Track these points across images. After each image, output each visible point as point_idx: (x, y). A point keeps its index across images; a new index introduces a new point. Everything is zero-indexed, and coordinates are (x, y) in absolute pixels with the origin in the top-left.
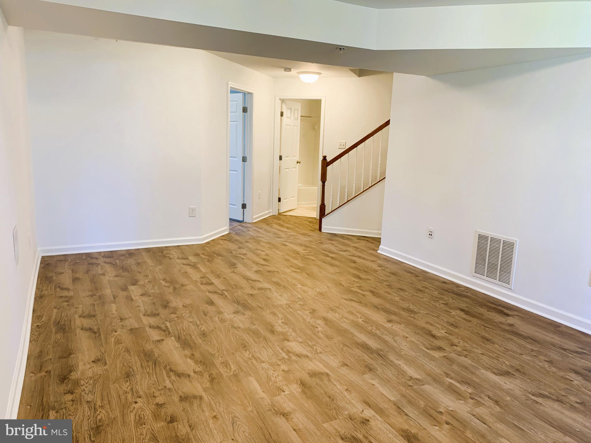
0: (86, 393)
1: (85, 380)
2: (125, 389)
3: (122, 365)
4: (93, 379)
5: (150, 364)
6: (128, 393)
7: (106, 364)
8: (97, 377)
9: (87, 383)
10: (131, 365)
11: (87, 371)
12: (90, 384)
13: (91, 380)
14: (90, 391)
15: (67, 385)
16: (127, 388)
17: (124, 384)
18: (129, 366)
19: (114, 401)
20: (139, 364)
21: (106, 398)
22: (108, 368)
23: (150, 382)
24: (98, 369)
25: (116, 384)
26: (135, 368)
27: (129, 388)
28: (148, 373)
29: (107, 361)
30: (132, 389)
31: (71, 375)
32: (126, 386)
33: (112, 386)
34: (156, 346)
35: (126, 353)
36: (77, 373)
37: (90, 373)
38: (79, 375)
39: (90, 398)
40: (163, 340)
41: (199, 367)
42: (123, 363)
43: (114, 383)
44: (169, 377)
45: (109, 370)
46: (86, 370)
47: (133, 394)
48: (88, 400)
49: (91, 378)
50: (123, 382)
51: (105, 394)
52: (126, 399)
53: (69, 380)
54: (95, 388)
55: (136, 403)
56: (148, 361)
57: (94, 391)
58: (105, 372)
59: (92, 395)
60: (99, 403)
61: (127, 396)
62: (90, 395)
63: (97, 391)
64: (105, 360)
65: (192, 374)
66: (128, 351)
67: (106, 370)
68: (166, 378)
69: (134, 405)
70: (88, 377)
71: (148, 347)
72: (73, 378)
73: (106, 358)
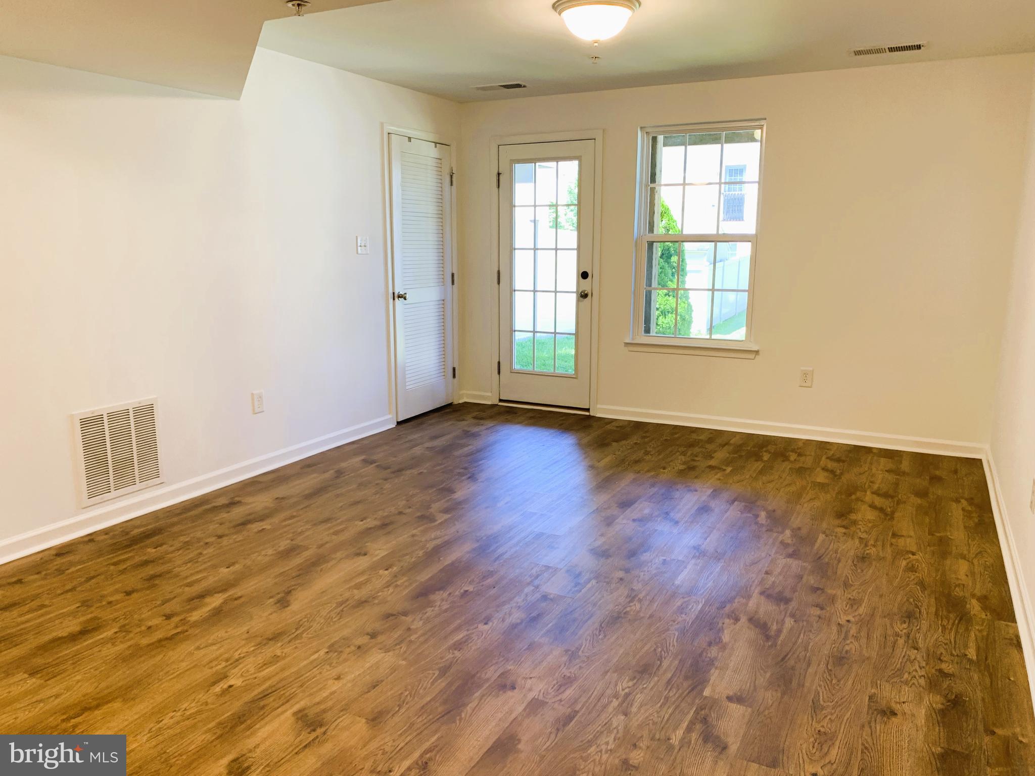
0: (918, 661)
1: (916, 683)
2: (856, 644)
3: (842, 682)
4: (902, 680)
5: (792, 662)
6: (853, 636)
7: (870, 698)
8: (895, 680)
9: (915, 677)
10: (826, 675)
11: (910, 699)
12: (909, 673)
13: (907, 679)
14: (912, 662)
15: (950, 688)
16: (851, 642)
17: (854, 650)
18: (830, 675)
19: (877, 634)
20: (811, 670)
21: (889, 644)
22: (869, 689)
23: (812, 636)
24: (888, 693)
25: (866, 655)
26: (821, 666)
27: (848, 642)
28: (806, 649)
29: (867, 703)
30: (845, 638)
31: (943, 704)
32: (852, 646)
33: (874, 655)
34: (755, 689)
35: (822, 702)
36: (930, 703)
37: (907, 693)
38: (927, 699)
39: (913, 653)
40: (729, 699)
41: (723, 624)
42: (838, 685)
43: (868, 658)
44: (779, 631)
45: (870, 682)
46: (911, 702)
47: (847, 632)
48: (916, 651)
49: (906, 683)
50: (854, 652)
51: (889, 650)
52: (859, 631)
53: (946, 697)
54: (901, 663)
55: (848, 621)
56: (793, 668)
57: (905, 660)
58: (879, 682)
59: (909, 656)
60: (901, 641)
61: (857, 634)
62: (913, 657)
63: (900, 657)
64: (869, 707)
65: (744, 619)
66: (816, 707)
67: (874, 684)
68: (785, 631)
69: (852, 619)
70: (911, 687)
71: (769, 697)
72: (938, 698)
73: (865, 709)
